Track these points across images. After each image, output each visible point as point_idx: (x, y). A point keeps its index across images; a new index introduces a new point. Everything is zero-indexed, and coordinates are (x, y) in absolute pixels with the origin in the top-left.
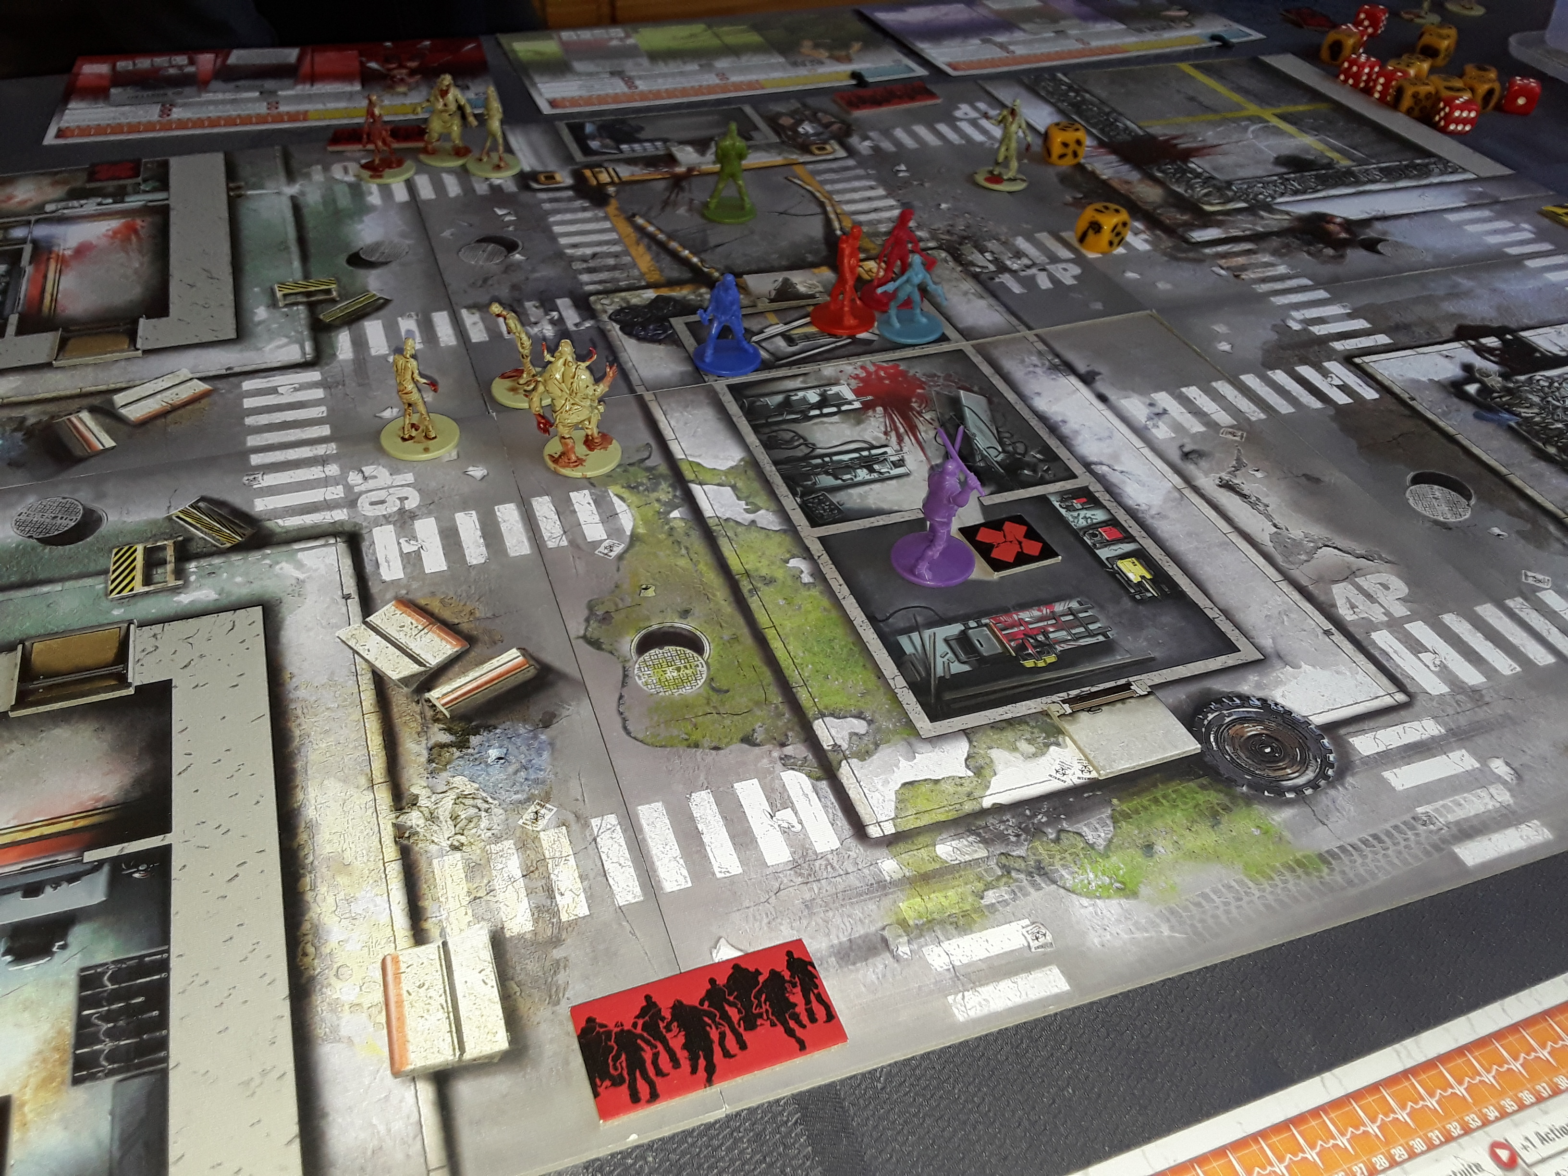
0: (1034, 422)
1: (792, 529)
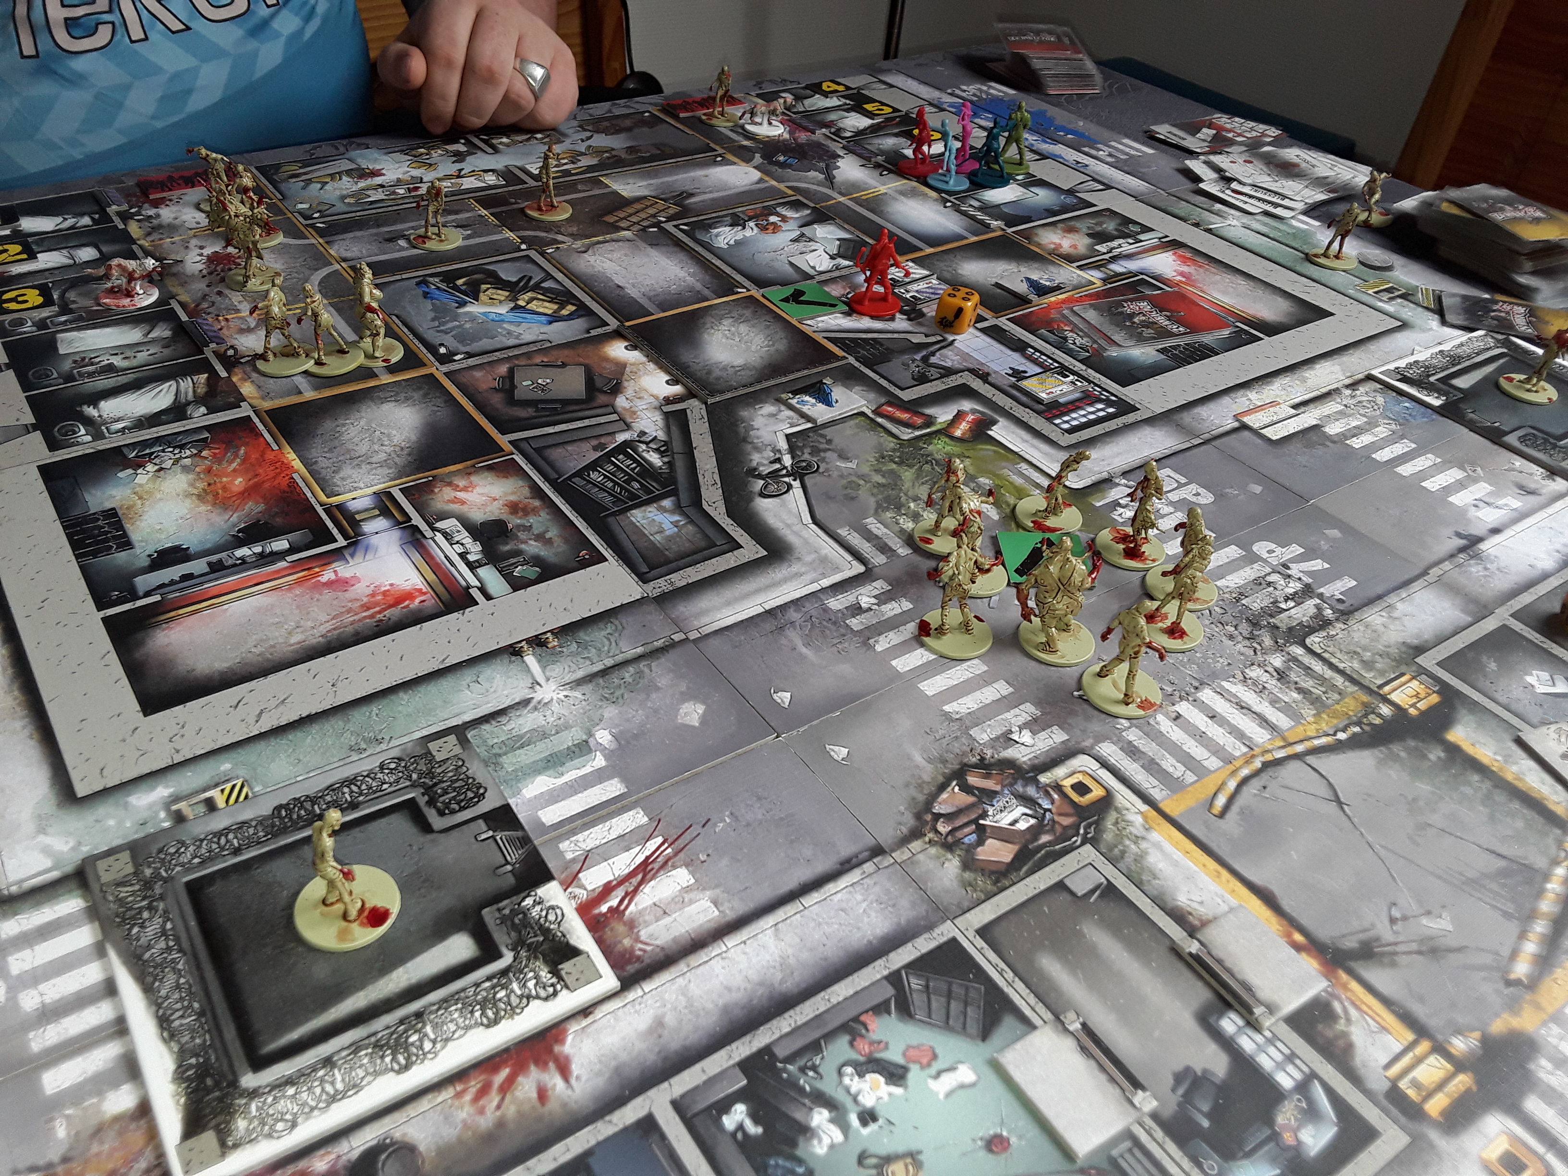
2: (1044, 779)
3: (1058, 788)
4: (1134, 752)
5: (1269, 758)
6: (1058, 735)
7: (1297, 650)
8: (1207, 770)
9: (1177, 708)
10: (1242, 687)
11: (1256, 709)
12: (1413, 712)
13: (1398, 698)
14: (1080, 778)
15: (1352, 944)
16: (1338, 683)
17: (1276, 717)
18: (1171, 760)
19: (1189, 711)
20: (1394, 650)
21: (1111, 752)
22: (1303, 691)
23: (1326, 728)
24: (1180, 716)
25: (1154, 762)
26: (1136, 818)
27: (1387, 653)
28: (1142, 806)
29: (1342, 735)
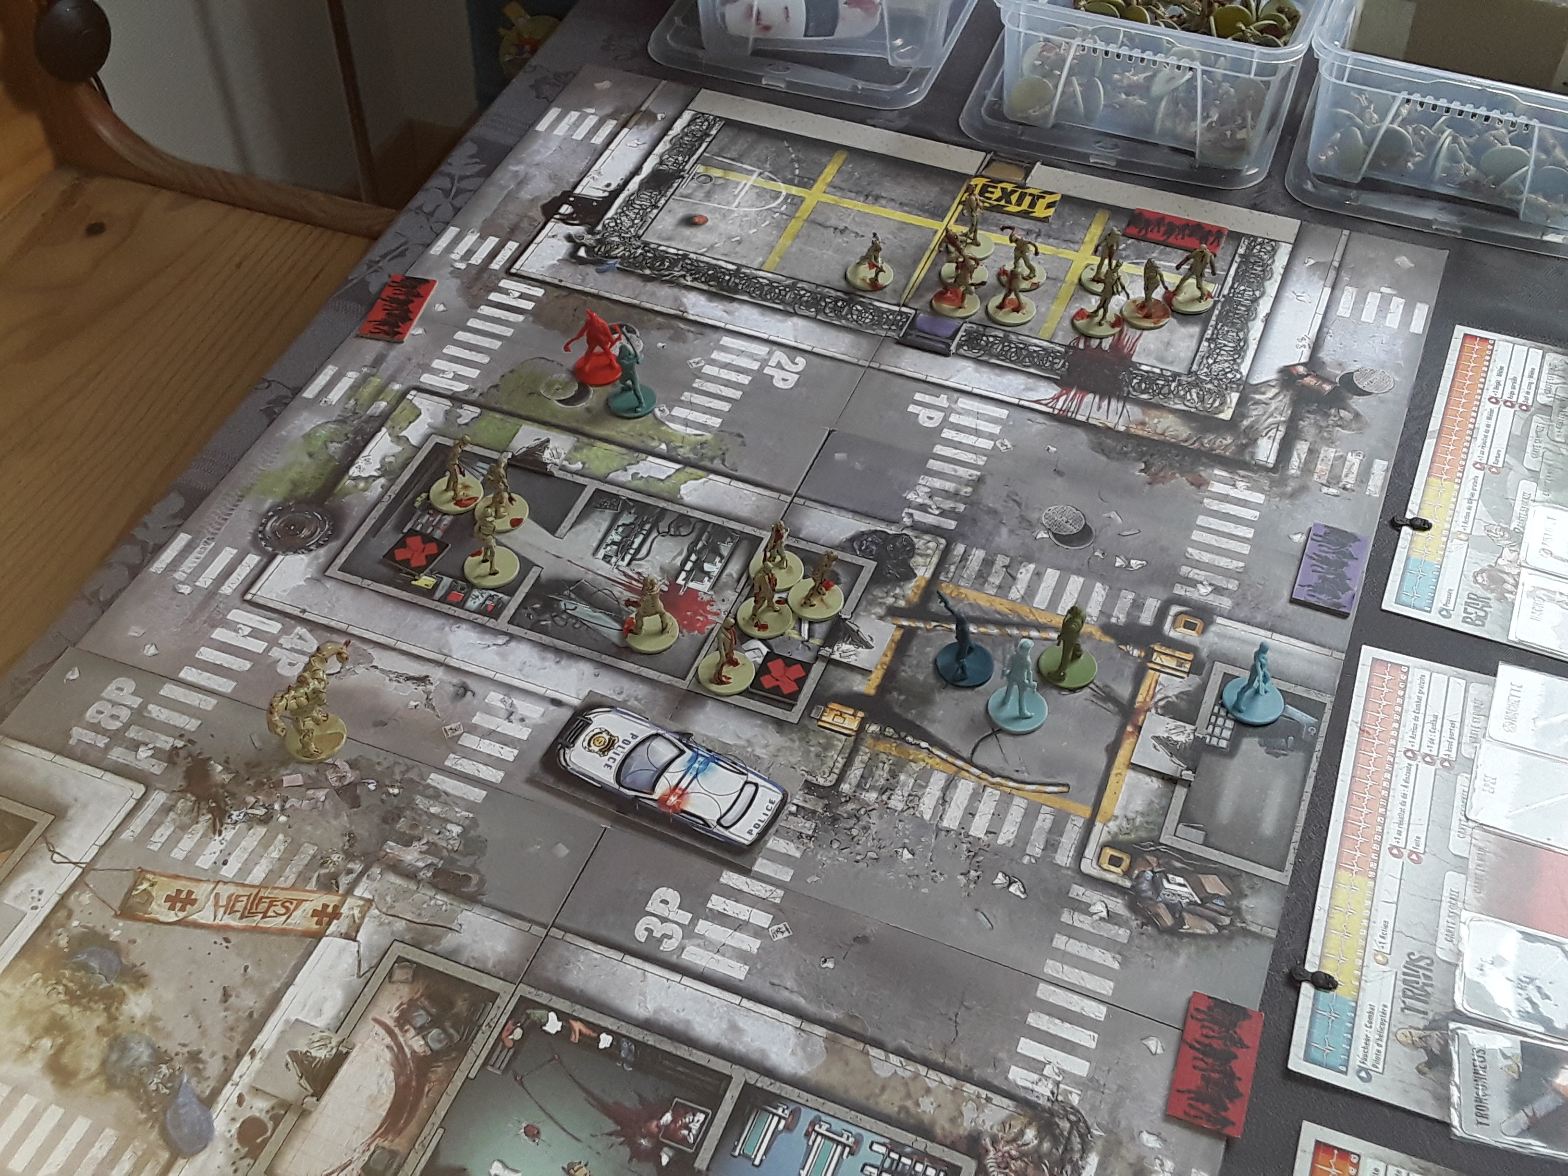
2: (1128, 884)
4: (1051, 846)
5: (984, 776)
6: (1077, 891)
7: (845, 787)
8: (1030, 803)
9: (982, 836)
10: (922, 808)
11: (939, 794)
12: (861, 714)
13: (852, 724)
14: (1106, 866)
15: (1110, 706)
16: (866, 758)
17: (938, 781)
18: (1038, 824)
19: (978, 828)
20: (795, 736)
21: (1064, 858)
22: (894, 774)
23: (923, 755)
24: (988, 832)
25: (1050, 831)
26: (1113, 826)
27: (801, 740)
28: (1098, 826)
29: (924, 744)
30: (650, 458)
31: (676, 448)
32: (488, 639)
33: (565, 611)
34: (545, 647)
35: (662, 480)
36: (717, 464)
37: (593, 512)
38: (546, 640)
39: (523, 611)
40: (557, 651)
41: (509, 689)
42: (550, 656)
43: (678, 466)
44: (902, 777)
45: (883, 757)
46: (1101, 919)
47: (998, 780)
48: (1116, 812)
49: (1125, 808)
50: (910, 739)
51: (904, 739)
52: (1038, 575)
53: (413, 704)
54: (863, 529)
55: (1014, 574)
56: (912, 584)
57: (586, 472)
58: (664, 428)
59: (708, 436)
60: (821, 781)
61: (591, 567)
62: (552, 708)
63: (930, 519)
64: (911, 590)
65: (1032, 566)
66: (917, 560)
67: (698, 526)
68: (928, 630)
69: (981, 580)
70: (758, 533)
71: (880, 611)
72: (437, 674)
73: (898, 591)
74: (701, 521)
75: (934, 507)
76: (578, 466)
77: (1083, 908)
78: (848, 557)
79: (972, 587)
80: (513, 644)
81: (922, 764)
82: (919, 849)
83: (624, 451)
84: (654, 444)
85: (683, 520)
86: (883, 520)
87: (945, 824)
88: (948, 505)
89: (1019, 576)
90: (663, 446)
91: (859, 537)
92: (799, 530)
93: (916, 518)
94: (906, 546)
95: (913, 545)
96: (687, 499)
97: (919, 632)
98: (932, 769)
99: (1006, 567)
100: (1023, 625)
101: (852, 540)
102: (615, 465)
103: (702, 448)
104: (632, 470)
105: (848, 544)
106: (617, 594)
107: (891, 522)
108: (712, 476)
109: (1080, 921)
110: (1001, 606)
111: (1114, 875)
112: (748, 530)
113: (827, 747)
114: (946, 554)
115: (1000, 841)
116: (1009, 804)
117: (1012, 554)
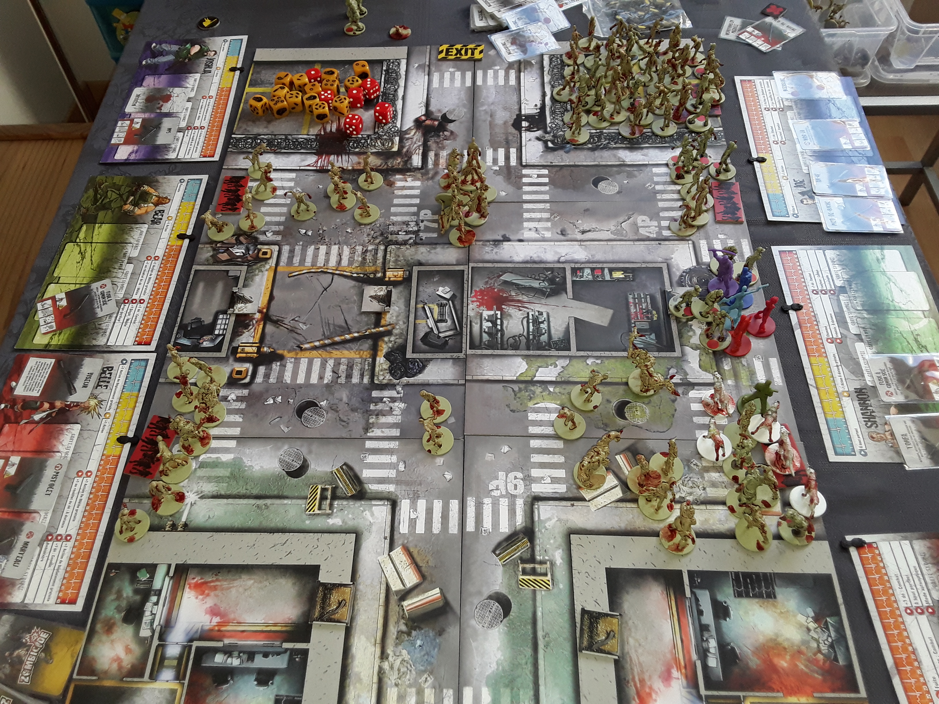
0: (529, 265)
1: (571, 357)
2: (259, 247)
3: (259, 250)
4: (292, 252)
5: (325, 270)
6: (279, 238)
7: (382, 247)
8: (304, 265)
9: (321, 246)
10: (348, 250)
11: (343, 257)
12: (387, 279)
13: (389, 274)
14: (268, 251)
15: (275, 318)
16: (378, 262)
17: (345, 262)
18: (298, 258)
19: (323, 249)
20: (412, 261)
21: (286, 249)
22: (364, 259)
23: (354, 271)
24: (318, 249)
25: (293, 257)
26: (267, 267)
27: (408, 261)
28: (274, 265)
29: (355, 275)
30: (554, 379)
31: (544, 390)
32: (568, 258)
33: (543, 281)
34: (541, 262)
35: (539, 367)
36: (516, 387)
37: (563, 336)
38: (542, 265)
39: (562, 275)
40: (535, 262)
41: (544, 240)
42: (536, 259)
43: (536, 379)
44: (360, 259)
45: (371, 264)
46: (268, 231)
47: (319, 270)
48: (266, 273)
49: (263, 275)
50: (362, 275)
51: (364, 274)
52: (321, 378)
53: (580, 222)
54: (420, 375)
55: (335, 374)
56: (384, 351)
57: (582, 360)
58: (558, 402)
59: (530, 404)
60: (393, 247)
61: (546, 306)
62: (521, 238)
63: (387, 393)
64: (384, 348)
65: (326, 381)
66: (386, 366)
67: (506, 346)
68: (369, 329)
69: (350, 365)
70: (473, 352)
71: (395, 331)
72: (579, 236)
73: (390, 345)
74: (506, 349)
75: (387, 402)
76: (590, 361)
77: (275, 233)
78: (422, 356)
79: (353, 359)
80: (556, 259)
81: (353, 267)
82: (345, 234)
83: (571, 379)
84: (557, 390)
85: (515, 347)
86: (413, 385)
87: (337, 246)
88: (380, 406)
89: (331, 374)
90: (551, 389)
91: (421, 371)
92: (454, 364)
93: (395, 392)
94: (394, 372)
95: (392, 375)
96: (519, 360)
97: (373, 327)
98: (348, 266)
99: (339, 377)
100: (324, 346)
101: (424, 367)
102: (570, 369)
103: (529, 395)
104: (559, 369)
105: (425, 363)
106: (524, 297)
107: (407, 385)
108: (515, 378)
109: (276, 228)
110: (336, 353)
111: (264, 248)
112: (479, 352)
113: (396, 261)
114: (372, 375)
115: (313, 247)
116: (312, 262)
117: (337, 386)
